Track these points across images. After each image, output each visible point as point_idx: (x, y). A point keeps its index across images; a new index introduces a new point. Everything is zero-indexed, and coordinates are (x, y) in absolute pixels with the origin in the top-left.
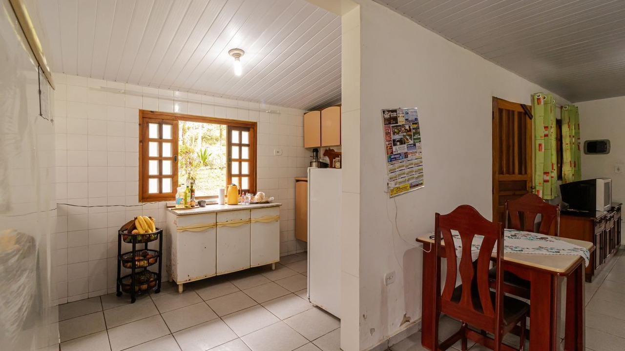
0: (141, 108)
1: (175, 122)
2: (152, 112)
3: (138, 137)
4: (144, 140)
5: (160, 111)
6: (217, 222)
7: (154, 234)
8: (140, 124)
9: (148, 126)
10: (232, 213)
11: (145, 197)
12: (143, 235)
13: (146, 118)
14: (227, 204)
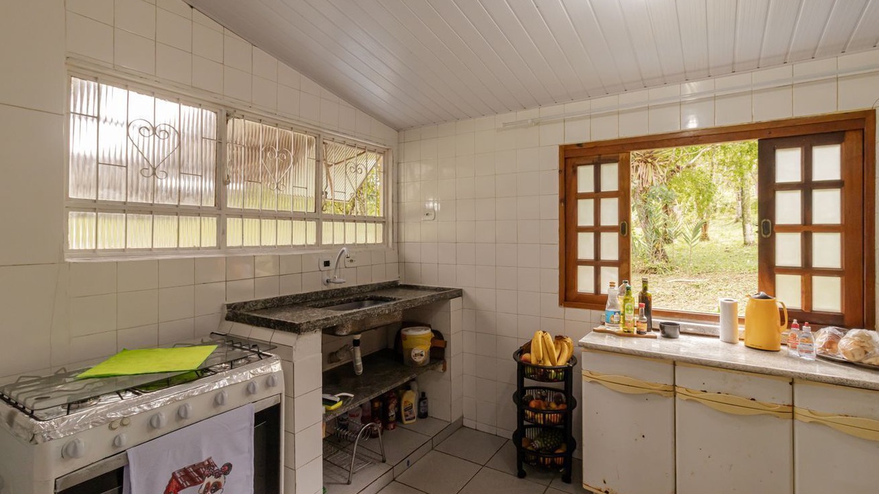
0: (562, 143)
1: (622, 156)
2: (579, 145)
3: (558, 193)
4: (568, 198)
5: (594, 139)
6: (674, 385)
7: (557, 370)
8: (560, 171)
9: (575, 172)
10: (721, 372)
11: (569, 296)
12: (536, 367)
13: (571, 157)
14: (742, 343)
